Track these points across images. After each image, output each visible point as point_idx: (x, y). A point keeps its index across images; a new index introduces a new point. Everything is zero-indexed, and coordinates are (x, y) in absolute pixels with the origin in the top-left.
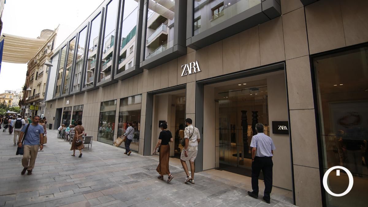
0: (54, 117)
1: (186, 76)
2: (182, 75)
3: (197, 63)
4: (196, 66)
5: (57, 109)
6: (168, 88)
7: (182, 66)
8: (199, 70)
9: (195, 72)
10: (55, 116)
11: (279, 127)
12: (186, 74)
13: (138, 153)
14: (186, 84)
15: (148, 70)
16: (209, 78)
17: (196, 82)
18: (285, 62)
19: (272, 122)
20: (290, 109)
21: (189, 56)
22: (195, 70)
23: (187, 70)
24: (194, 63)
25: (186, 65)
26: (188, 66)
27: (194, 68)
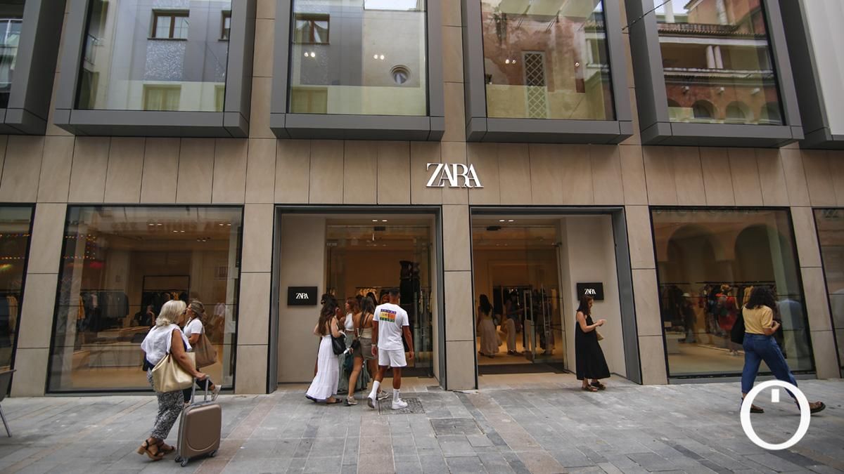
1: (441, 190)
2: (429, 184)
3: (472, 168)
4: (470, 174)
6: (377, 205)
7: (428, 164)
8: (479, 185)
9: (468, 185)
11: (586, 290)
12: (443, 185)
13: (232, 391)
14: (441, 205)
15: (278, 138)
16: (502, 204)
17: (470, 206)
18: (624, 206)
19: (577, 284)
20: (632, 268)
21: (447, 147)
22: (467, 183)
23: (443, 177)
24: (465, 167)
25: (442, 165)
26: (446, 168)
27: (465, 177)
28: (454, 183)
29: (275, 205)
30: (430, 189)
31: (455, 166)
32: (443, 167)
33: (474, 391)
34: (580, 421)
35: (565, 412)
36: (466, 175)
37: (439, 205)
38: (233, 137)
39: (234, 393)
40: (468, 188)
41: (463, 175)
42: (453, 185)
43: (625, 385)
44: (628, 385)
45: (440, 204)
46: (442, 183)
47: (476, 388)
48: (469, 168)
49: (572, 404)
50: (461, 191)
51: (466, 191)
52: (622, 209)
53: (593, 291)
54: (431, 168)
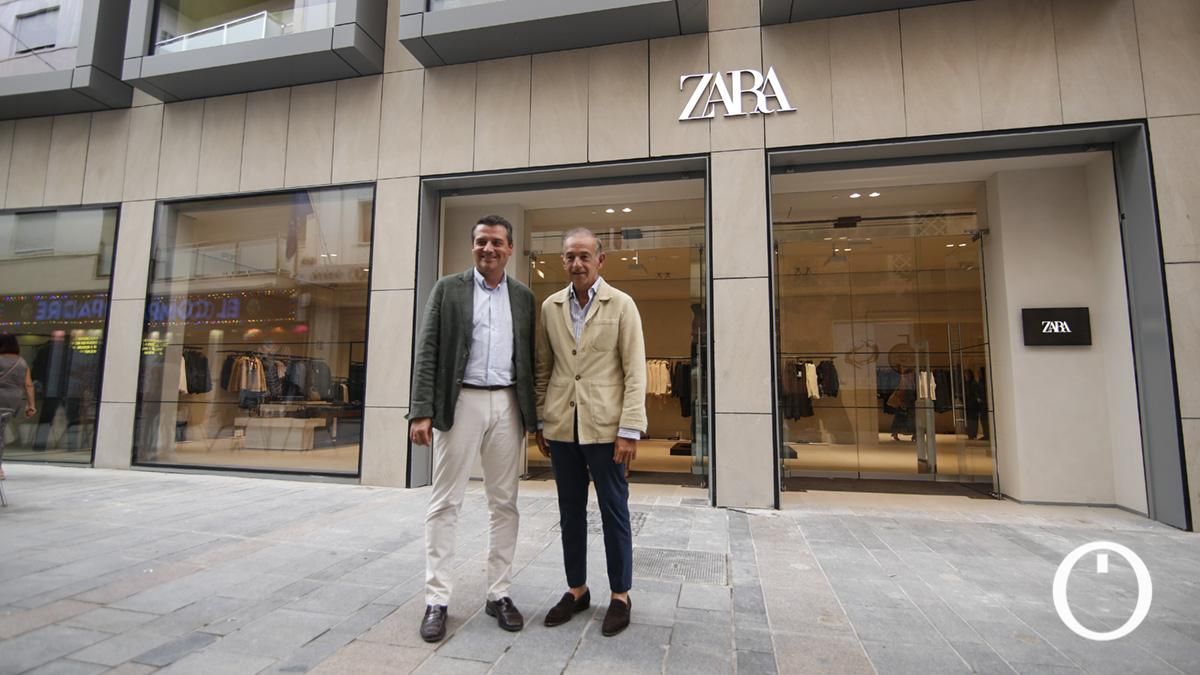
1: (707, 124)
2: (685, 115)
3: (772, 75)
4: (767, 86)
6: (589, 164)
7: (683, 78)
8: (785, 106)
9: (764, 109)
11: (1045, 324)
13: (357, 480)
14: (709, 154)
15: (426, 67)
16: (836, 141)
17: (768, 151)
18: (1145, 121)
19: (1023, 310)
20: (1166, 261)
21: (721, 41)
22: (762, 104)
23: (712, 98)
24: (757, 75)
25: (711, 75)
26: (719, 81)
27: (757, 93)
28: (734, 107)
29: (422, 177)
30: (685, 127)
31: (736, 75)
32: (713, 79)
33: (769, 513)
34: (990, 586)
35: (957, 565)
36: (760, 89)
37: (704, 154)
38: (361, 76)
39: (360, 483)
40: (764, 114)
41: (754, 90)
42: (730, 113)
43: (1141, 529)
44: (1150, 529)
45: (708, 151)
46: (709, 110)
47: (777, 506)
48: (764, 73)
49: (984, 552)
50: (749, 123)
51: (760, 120)
52: (1140, 127)
53: (1065, 327)
54: (689, 83)
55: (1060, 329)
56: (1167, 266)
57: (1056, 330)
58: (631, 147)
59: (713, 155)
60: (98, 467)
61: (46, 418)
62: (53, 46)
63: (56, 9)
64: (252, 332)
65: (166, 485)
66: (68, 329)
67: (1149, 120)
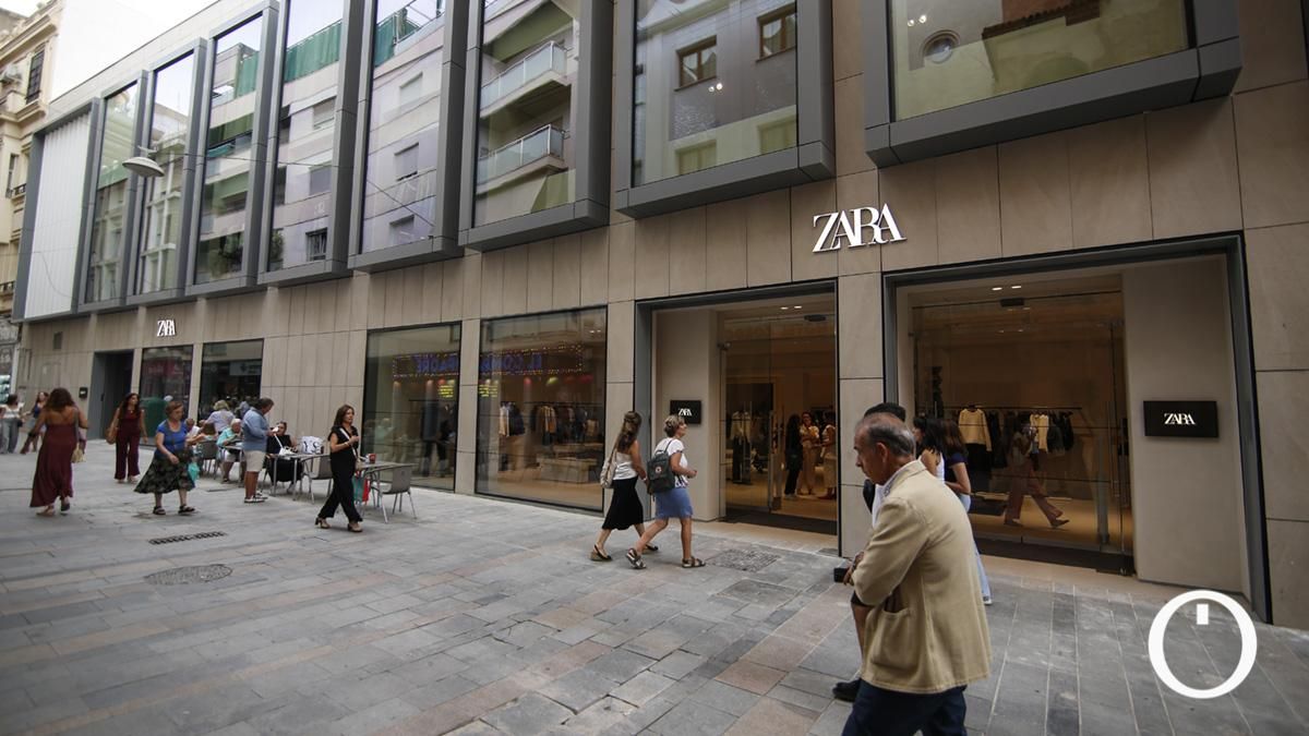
0: (85, 389)
1: (835, 254)
2: (817, 248)
3: (886, 211)
4: (882, 222)
5: (98, 355)
6: (748, 288)
7: (816, 218)
8: (897, 236)
9: (880, 240)
10: (88, 385)
11: (1168, 416)
12: (838, 246)
14: (837, 278)
16: (941, 263)
17: (883, 273)
19: (1145, 402)
20: (1257, 369)
21: (846, 184)
22: (878, 236)
23: (838, 233)
24: (874, 211)
25: (837, 214)
26: (844, 219)
27: (874, 226)
28: (855, 240)
29: (636, 301)
30: (820, 256)
31: (857, 213)
32: (839, 217)
36: (876, 223)
40: (881, 244)
41: (871, 224)
42: (853, 245)
45: (836, 275)
46: (836, 244)
48: (880, 211)
50: (868, 253)
51: (878, 249)
52: (1236, 239)
53: (1189, 419)
54: (820, 222)
55: (1184, 421)
56: (1258, 374)
57: (1180, 422)
58: (778, 275)
59: (840, 280)
60: (458, 493)
61: (428, 454)
62: (415, 173)
63: (417, 144)
64: (552, 380)
65: (493, 510)
66: (436, 381)
67: (1246, 232)
